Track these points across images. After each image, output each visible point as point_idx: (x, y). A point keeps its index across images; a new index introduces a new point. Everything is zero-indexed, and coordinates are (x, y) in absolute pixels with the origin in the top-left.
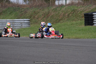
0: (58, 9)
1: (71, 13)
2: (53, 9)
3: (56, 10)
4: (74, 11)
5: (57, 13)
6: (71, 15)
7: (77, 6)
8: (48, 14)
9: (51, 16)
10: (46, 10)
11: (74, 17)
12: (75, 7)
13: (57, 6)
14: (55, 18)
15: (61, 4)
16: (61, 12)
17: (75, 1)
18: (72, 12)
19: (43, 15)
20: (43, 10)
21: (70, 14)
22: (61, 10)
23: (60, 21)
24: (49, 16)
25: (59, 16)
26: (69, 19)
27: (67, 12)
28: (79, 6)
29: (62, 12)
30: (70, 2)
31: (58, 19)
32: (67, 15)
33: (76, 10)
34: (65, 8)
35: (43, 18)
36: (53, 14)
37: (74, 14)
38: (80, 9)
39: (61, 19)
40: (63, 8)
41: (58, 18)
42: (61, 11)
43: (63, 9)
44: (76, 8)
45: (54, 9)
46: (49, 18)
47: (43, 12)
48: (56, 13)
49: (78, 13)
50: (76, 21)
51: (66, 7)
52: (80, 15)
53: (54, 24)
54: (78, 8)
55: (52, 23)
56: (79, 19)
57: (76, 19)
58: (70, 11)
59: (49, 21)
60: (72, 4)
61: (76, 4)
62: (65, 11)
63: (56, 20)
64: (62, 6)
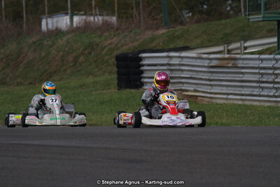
0: (45, 42)
1: (82, 53)
2: (31, 41)
3: (39, 45)
4: (92, 46)
5: (43, 55)
6: (82, 59)
7: (99, 34)
8: (19, 57)
9: (25, 61)
10: (12, 47)
11: (91, 64)
12: (93, 36)
13: (44, 34)
14: (38, 70)
16: (54, 51)
17: (94, 19)
18: (86, 52)
19: (4, 60)
20: (3, 47)
21: (80, 56)
22: (54, 44)
23: (51, 76)
24: (21, 62)
25: (48, 63)
26: (78, 71)
27: (71, 51)
28: (106, 34)
29: (59, 52)
30: (80, 23)
31: (46, 70)
32: (70, 58)
33: (97, 45)
34: (65, 38)
35: (3, 69)
36: (31, 58)
37: (93, 55)
38: (109, 42)
39: (55, 72)
40: (59, 40)
41: (47, 68)
42: (55, 47)
43: (61, 42)
44: (97, 40)
45: (34, 43)
46: (20, 70)
47: (2, 51)
48: (41, 54)
49: (104, 52)
50: (96, 76)
51: (68, 36)
52: (108, 59)
53: (35, 84)
54: (103, 38)
55: (30, 83)
56: (105, 72)
57: (96, 70)
58: (81, 49)
59: (19, 76)
60: (86, 28)
61: (97, 29)
62: (67, 49)
63: (41, 75)
64: (57, 33)
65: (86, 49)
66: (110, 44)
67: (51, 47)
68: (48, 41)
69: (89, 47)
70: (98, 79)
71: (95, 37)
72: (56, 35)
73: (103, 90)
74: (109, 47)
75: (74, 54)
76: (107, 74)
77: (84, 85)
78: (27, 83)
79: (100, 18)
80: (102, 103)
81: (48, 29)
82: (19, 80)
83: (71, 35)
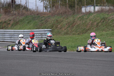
0: (85, 17)
1: (100, 22)
2: (79, 17)
3: (82, 18)
4: (104, 19)
5: (84, 22)
6: (100, 24)
7: (107, 13)
8: (74, 23)
9: (76, 25)
10: (71, 19)
11: (104, 26)
12: (105, 14)
13: (84, 13)
14: (81, 28)
15: (88, 11)
16: (88, 21)
17: (105, 8)
18: (102, 21)
19: (68, 24)
20: (67, 19)
21: (99, 23)
22: (88, 18)
23: (87, 31)
24: (75, 25)
25: (86, 26)
26: (99, 29)
27: (95, 20)
28: (110, 14)
29: (90, 21)
30: (99, 9)
31: (85, 29)
32: (95, 24)
33: (107, 18)
34: (93, 16)
35: (67, 28)
36: (78, 24)
37: (105, 22)
38: (111, 17)
39: (89, 29)
40: (90, 16)
41: (85, 27)
42: (89, 19)
43: (91, 17)
44: (106, 16)
45: (80, 17)
46: (74, 28)
47: (67, 21)
48: (83, 22)
49: (109, 21)
50: (106, 31)
51: (94, 15)
52: (111, 24)
53: (80, 34)
54: (109, 15)
55: (78, 34)
56: (110, 29)
57: (106, 29)
58: (100, 20)
59: (74, 31)
60: (102, 11)
61: (107, 11)
62: (94, 20)
63: (83, 31)
64: (90, 13)
65: (102, 20)
66: (112, 18)
67: (87, 19)
68: (85, 16)
69: (103, 19)
70: (108, 32)
71: (106, 15)
72: (89, 14)
73: (111, 37)
74: (111, 19)
75: (97, 22)
76: (111, 30)
77: (102, 35)
78: (77, 34)
79: (108, 7)
80: (111, 42)
81: (86, 12)
82: (74, 32)
83: (95, 14)
